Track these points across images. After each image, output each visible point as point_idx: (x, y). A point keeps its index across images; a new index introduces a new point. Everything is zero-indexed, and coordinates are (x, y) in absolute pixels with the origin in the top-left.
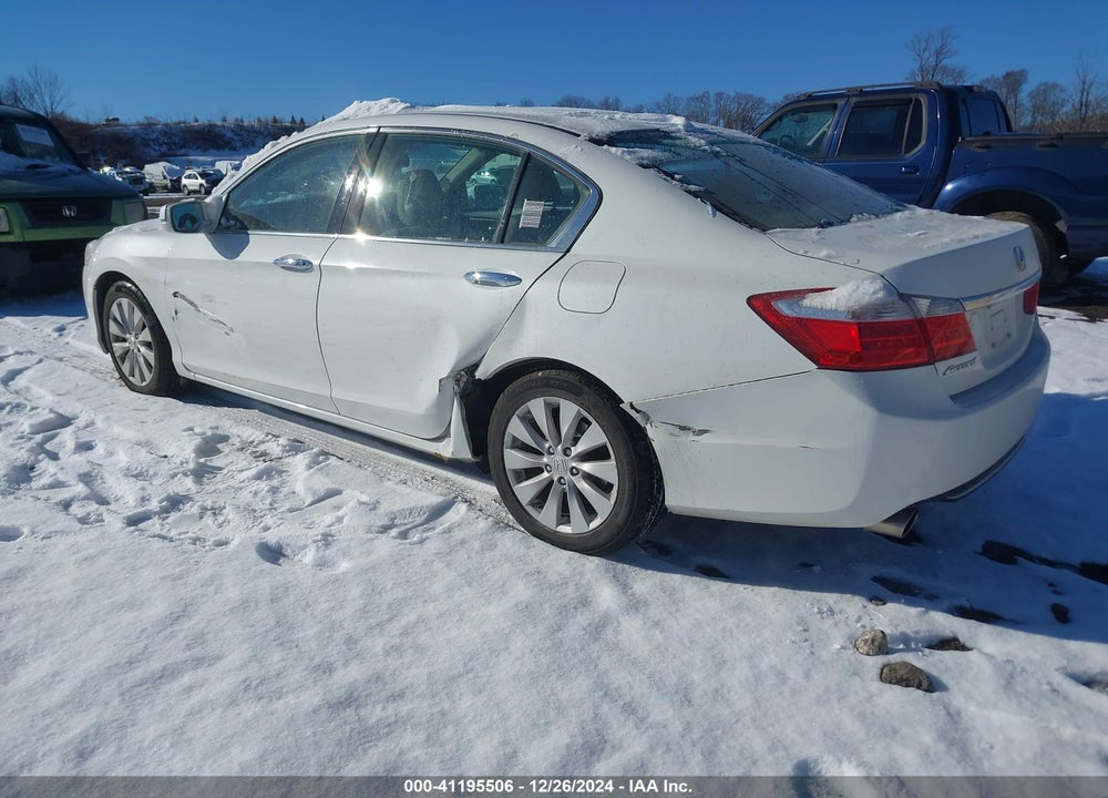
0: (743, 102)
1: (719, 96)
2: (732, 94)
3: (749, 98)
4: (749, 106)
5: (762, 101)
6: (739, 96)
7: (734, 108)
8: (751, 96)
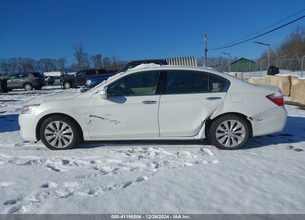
0: (28, 60)
1: (20, 58)
2: (24, 58)
3: (29, 59)
4: (30, 61)
5: (33, 60)
6: (26, 59)
7: (25, 62)
8: (30, 59)
